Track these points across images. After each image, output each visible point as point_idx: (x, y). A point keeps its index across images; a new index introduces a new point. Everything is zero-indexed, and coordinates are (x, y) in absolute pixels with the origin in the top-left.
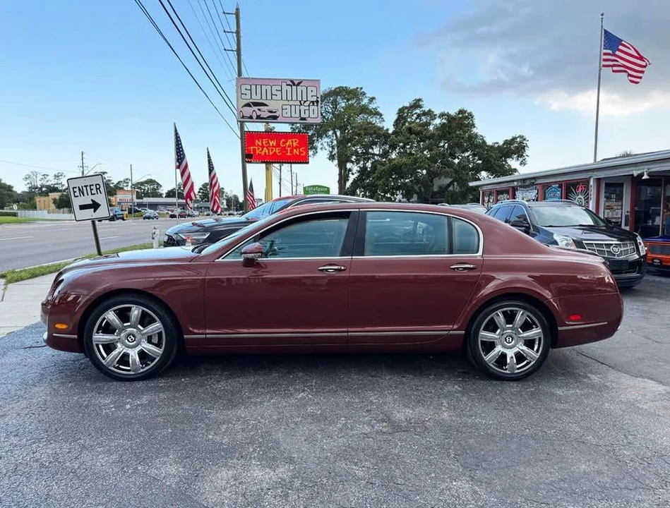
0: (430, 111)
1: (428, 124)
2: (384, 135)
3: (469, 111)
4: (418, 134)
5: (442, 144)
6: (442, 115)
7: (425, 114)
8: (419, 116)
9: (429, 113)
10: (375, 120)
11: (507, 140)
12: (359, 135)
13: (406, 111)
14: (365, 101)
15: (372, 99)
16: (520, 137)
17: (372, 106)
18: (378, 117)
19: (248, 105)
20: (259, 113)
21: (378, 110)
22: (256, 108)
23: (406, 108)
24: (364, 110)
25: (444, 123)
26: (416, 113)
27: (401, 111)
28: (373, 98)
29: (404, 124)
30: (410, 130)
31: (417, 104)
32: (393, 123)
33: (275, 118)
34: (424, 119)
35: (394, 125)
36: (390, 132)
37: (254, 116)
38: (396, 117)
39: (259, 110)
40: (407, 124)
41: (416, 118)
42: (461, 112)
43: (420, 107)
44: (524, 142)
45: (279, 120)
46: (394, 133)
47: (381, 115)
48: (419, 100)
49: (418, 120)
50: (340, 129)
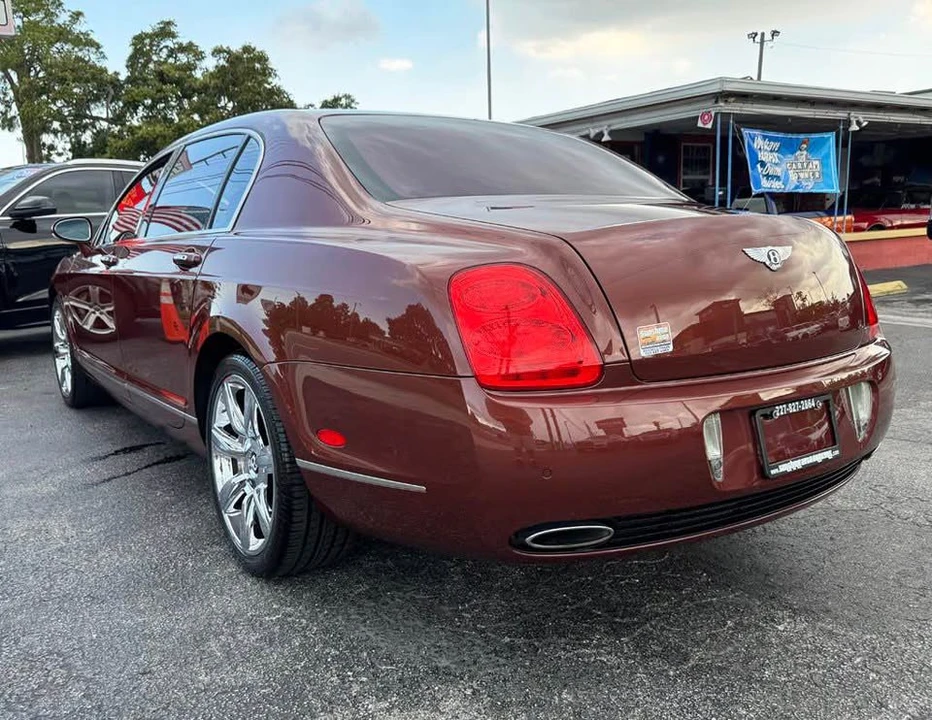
0: (191, 44)
1: (190, 67)
2: (112, 83)
3: (258, 49)
4: (179, 82)
5: (222, 104)
6: (217, 52)
7: (182, 49)
8: (172, 53)
9: (189, 48)
10: (92, 56)
11: (326, 101)
12: (63, 81)
13: (147, 41)
14: (63, 18)
15: (77, 16)
16: (347, 97)
17: (78, 28)
18: (94, 50)
21: (93, 36)
23: (147, 35)
24: (63, 34)
25: (223, 66)
26: (167, 47)
27: (139, 40)
28: (79, 14)
29: (145, 66)
30: (162, 77)
31: (165, 31)
32: (125, 63)
34: (183, 58)
35: (127, 67)
36: (122, 77)
38: (130, 51)
40: (151, 66)
41: (169, 56)
42: (247, 49)
43: (173, 35)
44: (353, 105)
46: (129, 80)
47: (98, 47)
48: (169, 23)
49: (171, 60)
50: (16, 68)
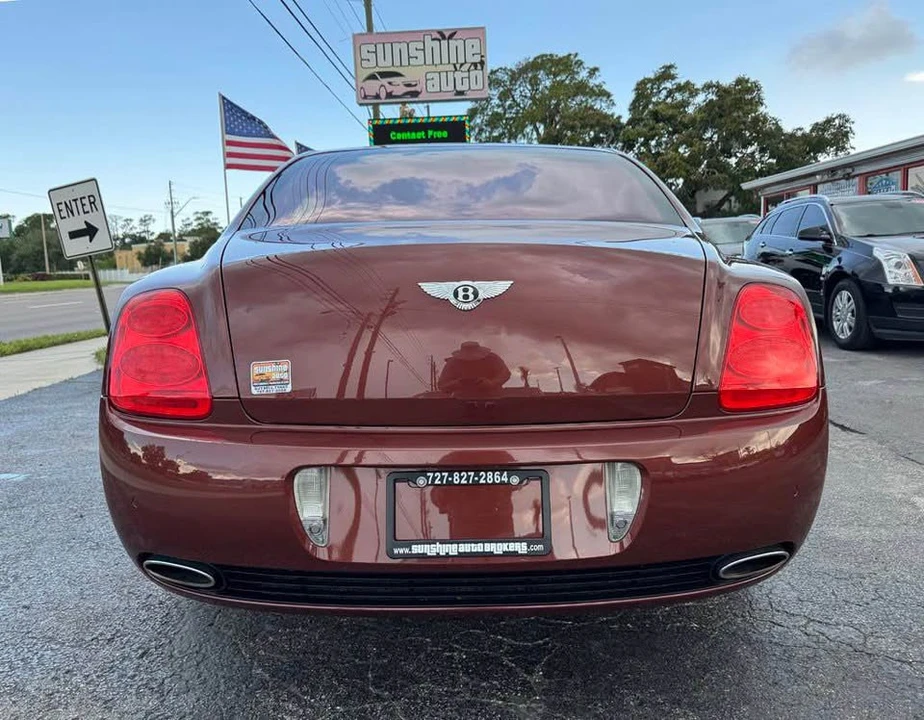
0: (688, 83)
1: (685, 104)
2: (613, 126)
3: (752, 80)
4: (669, 120)
5: (708, 135)
6: (708, 87)
7: (680, 88)
8: (670, 93)
9: (687, 88)
10: (600, 105)
11: (817, 124)
12: (572, 128)
13: (649, 85)
14: (583, 74)
15: (593, 71)
16: (840, 116)
17: (592, 82)
18: (605, 99)
19: (372, 77)
20: (390, 89)
21: (604, 87)
22: (385, 81)
23: (650, 80)
24: (581, 88)
25: (711, 101)
26: (665, 88)
27: (641, 87)
28: (596, 69)
29: (646, 107)
30: (656, 116)
31: (666, 74)
32: (628, 107)
33: (415, 94)
34: (678, 97)
35: (630, 110)
36: (624, 120)
37: (383, 95)
38: (632, 96)
39: (390, 83)
40: (650, 107)
41: (667, 97)
42: (739, 81)
43: (673, 77)
44: (847, 125)
45: (421, 97)
46: (630, 122)
47: (608, 95)
48: (671, 67)
49: (669, 100)
50: (543, 121)
